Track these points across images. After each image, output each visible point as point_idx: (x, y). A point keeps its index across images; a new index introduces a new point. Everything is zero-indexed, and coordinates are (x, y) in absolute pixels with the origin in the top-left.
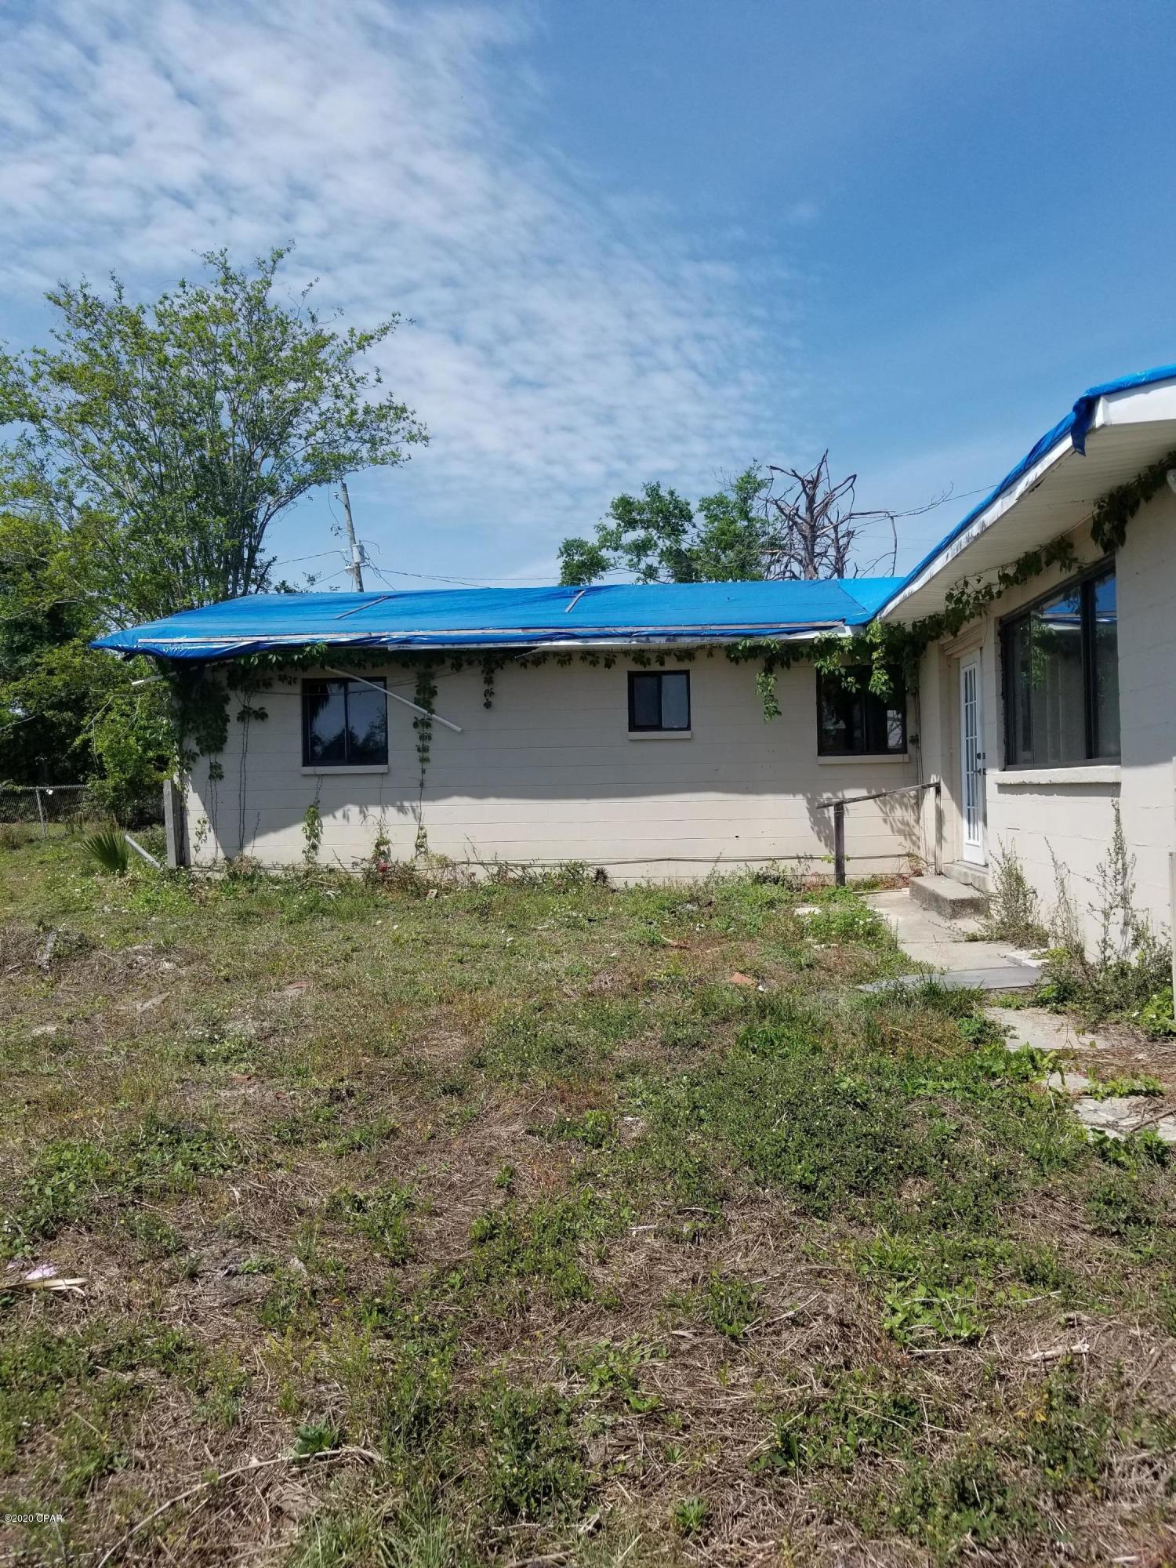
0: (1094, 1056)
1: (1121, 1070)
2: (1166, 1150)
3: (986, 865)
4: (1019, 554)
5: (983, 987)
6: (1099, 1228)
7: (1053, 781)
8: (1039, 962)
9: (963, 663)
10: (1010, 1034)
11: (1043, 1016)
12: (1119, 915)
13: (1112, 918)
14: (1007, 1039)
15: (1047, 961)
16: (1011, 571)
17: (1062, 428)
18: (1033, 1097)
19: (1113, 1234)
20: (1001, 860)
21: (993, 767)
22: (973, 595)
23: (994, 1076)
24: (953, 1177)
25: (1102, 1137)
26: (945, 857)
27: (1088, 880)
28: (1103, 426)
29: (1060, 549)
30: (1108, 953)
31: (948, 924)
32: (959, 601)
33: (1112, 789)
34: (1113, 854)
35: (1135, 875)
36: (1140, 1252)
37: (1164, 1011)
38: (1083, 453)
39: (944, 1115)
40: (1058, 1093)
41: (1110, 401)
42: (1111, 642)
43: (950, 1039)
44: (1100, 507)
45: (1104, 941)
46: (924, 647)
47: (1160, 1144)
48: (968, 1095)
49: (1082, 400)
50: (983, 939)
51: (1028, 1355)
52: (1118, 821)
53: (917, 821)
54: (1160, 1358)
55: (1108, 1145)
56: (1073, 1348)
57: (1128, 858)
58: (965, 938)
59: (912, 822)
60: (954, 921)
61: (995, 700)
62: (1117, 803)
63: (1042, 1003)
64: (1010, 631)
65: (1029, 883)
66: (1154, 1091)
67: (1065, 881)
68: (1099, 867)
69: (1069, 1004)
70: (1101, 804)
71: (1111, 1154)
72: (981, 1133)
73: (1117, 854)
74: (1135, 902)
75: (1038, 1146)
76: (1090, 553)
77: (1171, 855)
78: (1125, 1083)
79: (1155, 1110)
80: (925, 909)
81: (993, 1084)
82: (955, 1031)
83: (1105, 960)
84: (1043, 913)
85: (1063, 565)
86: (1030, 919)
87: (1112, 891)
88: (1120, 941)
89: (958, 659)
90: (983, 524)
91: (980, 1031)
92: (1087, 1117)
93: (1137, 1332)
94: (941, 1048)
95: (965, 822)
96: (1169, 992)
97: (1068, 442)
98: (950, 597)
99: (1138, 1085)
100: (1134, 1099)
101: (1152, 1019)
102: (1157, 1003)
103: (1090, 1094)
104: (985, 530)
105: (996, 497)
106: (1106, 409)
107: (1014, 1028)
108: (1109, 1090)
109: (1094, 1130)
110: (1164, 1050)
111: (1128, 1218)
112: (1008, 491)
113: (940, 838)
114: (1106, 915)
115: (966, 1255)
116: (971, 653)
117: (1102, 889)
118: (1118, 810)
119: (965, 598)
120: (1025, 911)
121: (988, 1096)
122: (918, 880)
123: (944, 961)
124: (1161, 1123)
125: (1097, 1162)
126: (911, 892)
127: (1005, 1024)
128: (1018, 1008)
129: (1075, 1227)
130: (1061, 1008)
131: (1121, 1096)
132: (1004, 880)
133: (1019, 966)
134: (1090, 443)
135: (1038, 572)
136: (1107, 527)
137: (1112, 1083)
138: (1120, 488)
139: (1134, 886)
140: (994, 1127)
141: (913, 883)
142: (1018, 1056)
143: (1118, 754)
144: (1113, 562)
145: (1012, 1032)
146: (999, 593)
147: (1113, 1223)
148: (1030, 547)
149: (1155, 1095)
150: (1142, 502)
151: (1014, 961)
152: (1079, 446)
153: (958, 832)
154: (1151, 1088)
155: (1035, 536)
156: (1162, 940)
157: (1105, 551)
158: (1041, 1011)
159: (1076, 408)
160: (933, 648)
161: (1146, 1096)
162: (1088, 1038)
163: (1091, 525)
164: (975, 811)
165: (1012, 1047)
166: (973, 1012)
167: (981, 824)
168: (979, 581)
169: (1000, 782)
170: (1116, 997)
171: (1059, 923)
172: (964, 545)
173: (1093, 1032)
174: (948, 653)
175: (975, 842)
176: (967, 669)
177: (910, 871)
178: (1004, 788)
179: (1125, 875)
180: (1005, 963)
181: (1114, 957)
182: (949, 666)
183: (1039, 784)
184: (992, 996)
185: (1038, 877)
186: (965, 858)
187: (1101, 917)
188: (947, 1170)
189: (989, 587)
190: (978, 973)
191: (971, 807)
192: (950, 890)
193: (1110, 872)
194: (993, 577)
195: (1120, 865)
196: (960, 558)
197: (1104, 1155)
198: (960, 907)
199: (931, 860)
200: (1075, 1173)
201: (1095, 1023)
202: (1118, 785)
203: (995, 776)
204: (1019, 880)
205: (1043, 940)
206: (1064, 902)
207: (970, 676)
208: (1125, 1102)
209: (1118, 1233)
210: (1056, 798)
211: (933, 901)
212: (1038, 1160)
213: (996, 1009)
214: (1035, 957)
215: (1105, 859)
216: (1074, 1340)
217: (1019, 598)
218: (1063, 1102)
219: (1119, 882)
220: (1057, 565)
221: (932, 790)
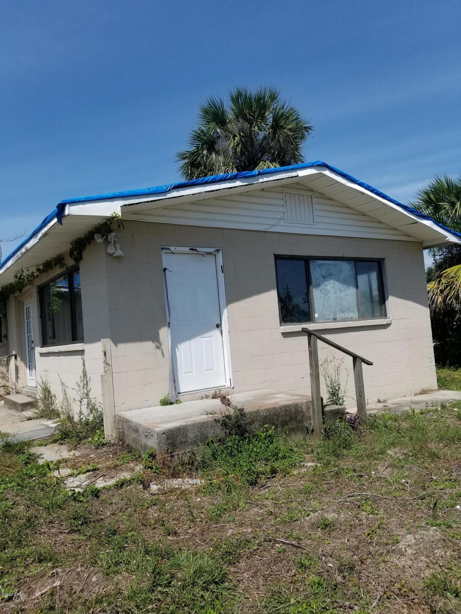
0: (74, 460)
1: (84, 463)
2: (99, 491)
3: (36, 387)
4: (44, 260)
5: (31, 439)
6: (71, 530)
7: (60, 351)
8: (56, 425)
9: (25, 304)
10: (40, 457)
11: (56, 447)
12: (85, 401)
13: (83, 403)
14: (39, 460)
15: (59, 424)
16: (41, 267)
17: (53, 214)
18: (48, 482)
19: (77, 531)
20: (41, 384)
21: (37, 346)
22: (26, 276)
23: (32, 477)
24: (10, 525)
25: (73, 492)
26: (20, 385)
27: (73, 389)
28: (68, 215)
29: (59, 260)
30: (81, 417)
31: (19, 414)
32: (20, 278)
33: (81, 352)
34: (82, 378)
35: (91, 385)
36: (86, 535)
37: (101, 436)
38: (61, 224)
39: (7, 499)
40: (57, 478)
41: (70, 206)
42: (79, 296)
43: (14, 465)
44: (72, 245)
45: (80, 412)
46: (8, 297)
47: (96, 489)
48: (19, 488)
49: (60, 204)
50: (34, 418)
51: (35, 595)
52: (84, 365)
53: (8, 371)
54: (88, 577)
55: (76, 495)
56: (54, 585)
57: (88, 379)
58: (27, 419)
59: (5, 372)
60: (22, 412)
61: (37, 319)
62: (83, 358)
63: (55, 441)
64: (43, 291)
65: (53, 392)
66: (95, 469)
67: (66, 390)
68: (77, 383)
69: (66, 440)
70: (77, 359)
71: (77, 498)
72: (24, 503)
73: (84, 377)
74: (91, 395)
75: (48, 503)
76: (70, 262)
77: (102, 376)
78: (85, 468)
79: (95, 476)
80: (10, 409)
81: (31, 481)
82: (17, 460)
83: (81, 419)
84: (58, 404)
85: (61, 266)
86: (54, 407)
87: (82, 392)
88: (85, 411)
89: (23, 302)
90: (27, 248)
91: (28, 458)
92: (68, 485)
93: (79, 570)
94: (10, 469)
95: (28, 370)
96: (103, 429)
97: (55, 220)
98: (16, 276)
99: (90, 468)
100: (88, 474)
101: (96, 440)
102: (98, 434)
103: (71, 475)
104: (27, 251)
105: (31, 238)
106: (69, 209)
107: (43, 454)
108: (78, 472)
109: (71, 490)
110: (101, 451)
111: (83, 523)
112: (35, 236)
113: (17, 377)
114: (81, 402)
115: (12, 559)
116: (28, 300)
117: (79, 392)
118: (84, 360)
119: (22, 277)
120: (51, 404)
121: (28, 486)
122: (8, 397)
123: (16, 430)
124: (97, 481)
125: (73, 503)
126: (4, 402)
127: (39, 453)
128: (45, 446)
129: (61, 533)
130: (63, 442)
131: (83, 473)
132: (43, 393)
133: (48, 427)
134: (64, 221)
135: (52, 268)
136: (75, 253)
137: (80, 469)
138: (79, 238)
139: (90, 389)
140: (30, 499)
141: (5, 398)
142: (43, 466)
143: (83, 339)
144: (79, 266)
145: (42, 456)
146: (37, 276)
147: (76, 526)
148: (48, 259)
149: (96, 470)
150: (88, 244)
151: (46, 426)
152: (60, 221)
153: (25, 374)
154: (94, 467)
155: (50, 254)
156: (100, 409)
157: (75, 262)
158: (55, 445)
159: (58, 207)
160: (12, 297)
161: (93, 471)
162: (72, 453)
163: (69, 252)
164: (31, 365)
165: (41, 462)
166: (25, 451)
167: (34, 370)
168: (28, 271)
169: (40, 352)
170: (84, 434)
171: (64, 407)
172: (20, 256)
173: (75, 450)
174: (19, 299)
175: (32, 378)
176: (27, 306)
177: (5, 393)
178: (42, 355)
179: (87, 385)
180: (43, 427)
181: (84, 418)
182: (19, 305)
183: (55, 352)
184: (35, 442)
185: (56, 390)
186: (28, 385)
187: (79, 404)
188: (8, 523)
189: (33, 273)
190: (29, 433)
191: (30, 363)
192: (21, 399)
193: (82, 385)
194: (34, 269)
195: (85, 382)
196: (18, 261)
197: (75, 499)
198: (25, 406)
199: (14, 387)
200: (63, 510)
201: (76, 446)
202: (83, 351)
203: (38, 350)
204: (49, 392)
205: (58, 415)
206: (66, 399)
207: (28, 309)
208: (85, 475)
209: (78, 530)
210: (62, 357)
211: (13, 405)
212: (48, 508)
213: (36, 447)
214: (54, 423)
215: (79, 380)
216: (54, 582)
217: (45, 278)
218: (60, 481)
219: (85, 388)
220: (58, 266)
221: (13, 357)
